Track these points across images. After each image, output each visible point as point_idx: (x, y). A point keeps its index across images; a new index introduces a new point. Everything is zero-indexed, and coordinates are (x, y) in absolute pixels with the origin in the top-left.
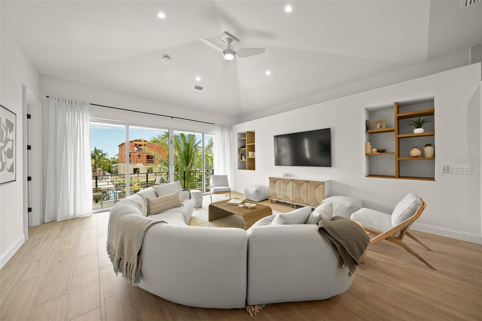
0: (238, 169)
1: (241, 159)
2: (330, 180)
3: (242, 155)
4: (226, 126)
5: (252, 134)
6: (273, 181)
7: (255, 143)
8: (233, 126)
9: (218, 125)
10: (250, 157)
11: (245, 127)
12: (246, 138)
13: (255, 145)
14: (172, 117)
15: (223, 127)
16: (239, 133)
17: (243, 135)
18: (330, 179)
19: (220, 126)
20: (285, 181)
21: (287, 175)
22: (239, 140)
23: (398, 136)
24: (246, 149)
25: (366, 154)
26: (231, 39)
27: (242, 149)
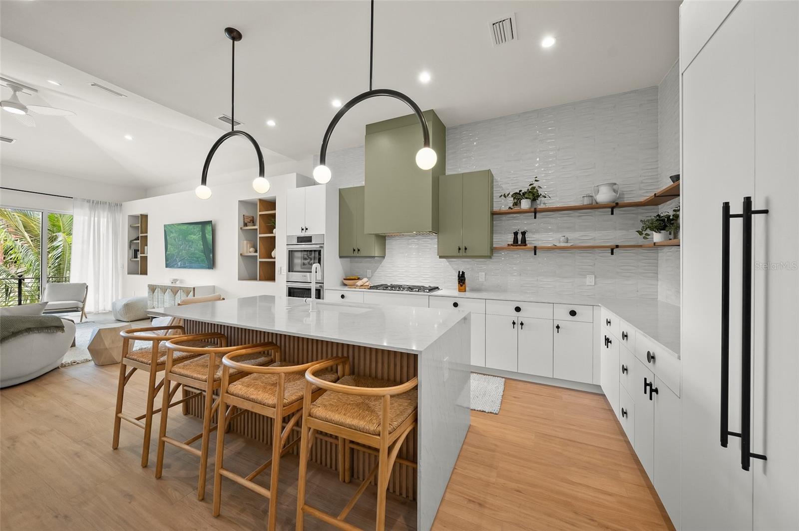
0: (128, 274)
1: (134, 258)
2: (214, 286)
3: (136, 251)
4: (105, 203)
5: (144, 218)
6: (153, 289)
7: (147, 233)
8: (124, 204)
9: (83, 199)
10: (144, 255)
11: (138, 207)
12: (139, 225)
13: (147, 236)
15: (96, 204)
16: (129, 216)
17: (136, 217)
18: (213, 284)
19: (88, 202)
21: (175, 281)
22: (129, 226)
23: (259, 236)
24: (139, 241)
25: (241, 254)
26: (16, 87)
27: (135, 241)
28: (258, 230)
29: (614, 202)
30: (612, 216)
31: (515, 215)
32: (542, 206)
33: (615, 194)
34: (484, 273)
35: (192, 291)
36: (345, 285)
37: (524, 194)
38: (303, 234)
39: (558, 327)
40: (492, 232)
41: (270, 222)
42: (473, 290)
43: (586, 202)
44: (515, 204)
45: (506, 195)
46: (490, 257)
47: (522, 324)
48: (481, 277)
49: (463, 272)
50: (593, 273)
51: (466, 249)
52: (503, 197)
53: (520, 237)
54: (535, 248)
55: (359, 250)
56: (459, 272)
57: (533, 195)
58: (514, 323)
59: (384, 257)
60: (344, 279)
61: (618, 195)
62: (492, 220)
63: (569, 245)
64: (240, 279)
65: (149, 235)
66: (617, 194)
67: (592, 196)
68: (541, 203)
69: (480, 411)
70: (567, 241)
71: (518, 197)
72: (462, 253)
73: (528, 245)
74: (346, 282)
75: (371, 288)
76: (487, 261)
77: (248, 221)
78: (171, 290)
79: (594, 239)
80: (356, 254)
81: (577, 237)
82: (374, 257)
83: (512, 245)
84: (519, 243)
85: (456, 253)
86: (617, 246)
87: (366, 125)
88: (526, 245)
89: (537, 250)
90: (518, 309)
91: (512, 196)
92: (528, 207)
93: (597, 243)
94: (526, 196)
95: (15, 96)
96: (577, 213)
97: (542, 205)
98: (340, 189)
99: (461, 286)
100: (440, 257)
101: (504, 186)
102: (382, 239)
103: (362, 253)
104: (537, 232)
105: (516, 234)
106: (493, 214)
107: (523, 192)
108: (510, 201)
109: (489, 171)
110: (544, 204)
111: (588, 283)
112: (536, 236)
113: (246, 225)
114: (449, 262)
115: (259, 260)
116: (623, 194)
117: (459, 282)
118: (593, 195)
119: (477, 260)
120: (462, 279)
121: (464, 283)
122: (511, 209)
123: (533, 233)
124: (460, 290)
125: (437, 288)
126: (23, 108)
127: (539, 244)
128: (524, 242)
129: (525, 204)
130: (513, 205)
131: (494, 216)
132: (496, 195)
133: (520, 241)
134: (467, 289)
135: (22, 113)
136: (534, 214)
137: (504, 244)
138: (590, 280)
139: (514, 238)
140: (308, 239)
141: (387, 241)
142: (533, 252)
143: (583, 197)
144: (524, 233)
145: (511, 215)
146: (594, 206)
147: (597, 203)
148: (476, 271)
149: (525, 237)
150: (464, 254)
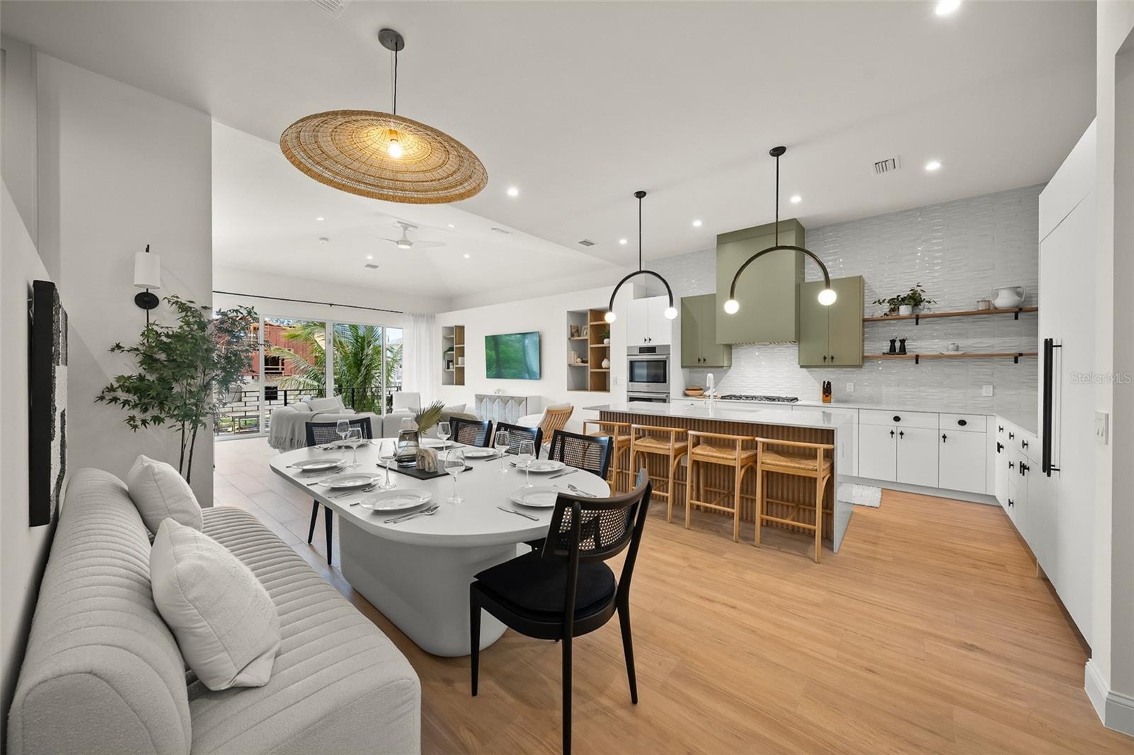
0: (443, 384)
1: (448, 368)
3: (449, 362)
4: (424, 316)
5: (461, 329)
6: (480, 398)
7: (464, 344)
8: (437, 315)
9: (410, 313)
10: (460, 366)
11: (453, 319)
12: (454, 336)
13: (464, 347)
14: (331, 305)
15: (418, 317)
16: (444, 328)
17: (451, 329)
18: (539, 395)
19: (413, 315)
20: (493, 399)
21: (499, 390)
22: (444, 338)
23: (590, 346)
24: (454, 352)
25: (569, 365)
26: (406, 227)
27: (449, 353)
28: (589, 340)
29: (1017, 307)
30: (1016, 321)
31: (893, 322)
32: (925, 312)
33: (1018, 298)
34: (853, 384)
35: (525, 401)
36: (686, 395)
37: (903, 299)
38: (647, 344)
39: (944, 437)
40: (863, 341)
41: (602, 332)
42: (838, 401)
43: (982, 307)
44: (892, 310)
45: (881, 301)
46: (860, 366)
47: (902, 434)
48: (850, 387)
49: (828, 382)
50: (991, 383)
51: (832, 358)
52: (877, 303)
53: (898, 345)
54: (917, 358)
55: (705, 360)
56: (824, 382)
57: (914, 299)
58: (892, 433)
59: (730, 367)
60: (687, 390)
61: (1023, 300)
62: (864, 327)
63: (960, 353)
64: (568, 390)
65: (466, 346)
66: (1021, 298)
67: (989, 301)
68: (924, 308)
69: (860, 505)
70: (957, 349)
71: (896, 303)
72: (828, 362)
73: (908, 354)
74: (687, 392)
75: (723, 398)
76: (857, 371)
77: (575, 332)
78: (502, 400)
79: (993, 347)
80: (702, 363)
81: (971, 343)
82: (723, 367)
83: (887, 353)
84: (897, 351)
85: (821, 362)
86: (1021, 355)
87: (718, 236)
88: (905, 353)
89: (919, 359)
90: (897, 419)
91: (888, 302)
92: (908, 313)
93: (995, 351)
94: (906, 302)
95: (405, 235)
96: (970, 319)
97: (925, 310)
98: (682, 298)
99: (827, 396)
100: (801, 367)
101: (877, 290)
102: (729, 347)
103: (708, 363)
104: (919, 339)
105: (893, 342)
106: (864, 320)
107: (902, 297)
108: (886, 308)
109: (861, 277)
110: (929, 309)
111: (984, 394)
112: (918, 344)
113: (572, 335)
114: (809, 371)
115: (590, 370)
116: (1032, 297)
117: (824, 393)
118: (991, 299)
119: (826, 369)
120: (827, 390)
121: (830, 393)
122: (887, 315)
123: (914, 340)
124: (824, 401)
125: (796, 399)
126: (411, 244)
127: (921, 352)
128: (903, 350)
129: (904, 310)
130: (890, 311)
131: (866, 323)
132: (868, 300)
133: (898, 349)
134: (832, 400)
135: (408, 247)
136: (915, 320)
137: (879, 353)
138: (987, 391)
139: (891, 347)
140: (652, 350)
141: (733, 351)
142: (915, 361)
143: (978, 302)
144: (903, 341)
145: (887, 322)
146: (991, 311)
147: (996, 308)
148: (844, 382)
149: (904, 346)
150: (831, 364)
